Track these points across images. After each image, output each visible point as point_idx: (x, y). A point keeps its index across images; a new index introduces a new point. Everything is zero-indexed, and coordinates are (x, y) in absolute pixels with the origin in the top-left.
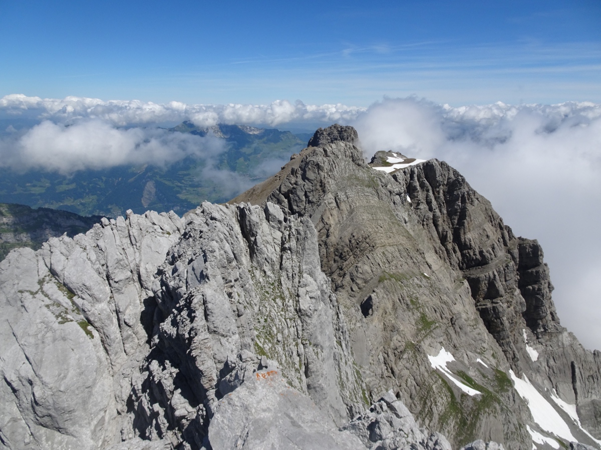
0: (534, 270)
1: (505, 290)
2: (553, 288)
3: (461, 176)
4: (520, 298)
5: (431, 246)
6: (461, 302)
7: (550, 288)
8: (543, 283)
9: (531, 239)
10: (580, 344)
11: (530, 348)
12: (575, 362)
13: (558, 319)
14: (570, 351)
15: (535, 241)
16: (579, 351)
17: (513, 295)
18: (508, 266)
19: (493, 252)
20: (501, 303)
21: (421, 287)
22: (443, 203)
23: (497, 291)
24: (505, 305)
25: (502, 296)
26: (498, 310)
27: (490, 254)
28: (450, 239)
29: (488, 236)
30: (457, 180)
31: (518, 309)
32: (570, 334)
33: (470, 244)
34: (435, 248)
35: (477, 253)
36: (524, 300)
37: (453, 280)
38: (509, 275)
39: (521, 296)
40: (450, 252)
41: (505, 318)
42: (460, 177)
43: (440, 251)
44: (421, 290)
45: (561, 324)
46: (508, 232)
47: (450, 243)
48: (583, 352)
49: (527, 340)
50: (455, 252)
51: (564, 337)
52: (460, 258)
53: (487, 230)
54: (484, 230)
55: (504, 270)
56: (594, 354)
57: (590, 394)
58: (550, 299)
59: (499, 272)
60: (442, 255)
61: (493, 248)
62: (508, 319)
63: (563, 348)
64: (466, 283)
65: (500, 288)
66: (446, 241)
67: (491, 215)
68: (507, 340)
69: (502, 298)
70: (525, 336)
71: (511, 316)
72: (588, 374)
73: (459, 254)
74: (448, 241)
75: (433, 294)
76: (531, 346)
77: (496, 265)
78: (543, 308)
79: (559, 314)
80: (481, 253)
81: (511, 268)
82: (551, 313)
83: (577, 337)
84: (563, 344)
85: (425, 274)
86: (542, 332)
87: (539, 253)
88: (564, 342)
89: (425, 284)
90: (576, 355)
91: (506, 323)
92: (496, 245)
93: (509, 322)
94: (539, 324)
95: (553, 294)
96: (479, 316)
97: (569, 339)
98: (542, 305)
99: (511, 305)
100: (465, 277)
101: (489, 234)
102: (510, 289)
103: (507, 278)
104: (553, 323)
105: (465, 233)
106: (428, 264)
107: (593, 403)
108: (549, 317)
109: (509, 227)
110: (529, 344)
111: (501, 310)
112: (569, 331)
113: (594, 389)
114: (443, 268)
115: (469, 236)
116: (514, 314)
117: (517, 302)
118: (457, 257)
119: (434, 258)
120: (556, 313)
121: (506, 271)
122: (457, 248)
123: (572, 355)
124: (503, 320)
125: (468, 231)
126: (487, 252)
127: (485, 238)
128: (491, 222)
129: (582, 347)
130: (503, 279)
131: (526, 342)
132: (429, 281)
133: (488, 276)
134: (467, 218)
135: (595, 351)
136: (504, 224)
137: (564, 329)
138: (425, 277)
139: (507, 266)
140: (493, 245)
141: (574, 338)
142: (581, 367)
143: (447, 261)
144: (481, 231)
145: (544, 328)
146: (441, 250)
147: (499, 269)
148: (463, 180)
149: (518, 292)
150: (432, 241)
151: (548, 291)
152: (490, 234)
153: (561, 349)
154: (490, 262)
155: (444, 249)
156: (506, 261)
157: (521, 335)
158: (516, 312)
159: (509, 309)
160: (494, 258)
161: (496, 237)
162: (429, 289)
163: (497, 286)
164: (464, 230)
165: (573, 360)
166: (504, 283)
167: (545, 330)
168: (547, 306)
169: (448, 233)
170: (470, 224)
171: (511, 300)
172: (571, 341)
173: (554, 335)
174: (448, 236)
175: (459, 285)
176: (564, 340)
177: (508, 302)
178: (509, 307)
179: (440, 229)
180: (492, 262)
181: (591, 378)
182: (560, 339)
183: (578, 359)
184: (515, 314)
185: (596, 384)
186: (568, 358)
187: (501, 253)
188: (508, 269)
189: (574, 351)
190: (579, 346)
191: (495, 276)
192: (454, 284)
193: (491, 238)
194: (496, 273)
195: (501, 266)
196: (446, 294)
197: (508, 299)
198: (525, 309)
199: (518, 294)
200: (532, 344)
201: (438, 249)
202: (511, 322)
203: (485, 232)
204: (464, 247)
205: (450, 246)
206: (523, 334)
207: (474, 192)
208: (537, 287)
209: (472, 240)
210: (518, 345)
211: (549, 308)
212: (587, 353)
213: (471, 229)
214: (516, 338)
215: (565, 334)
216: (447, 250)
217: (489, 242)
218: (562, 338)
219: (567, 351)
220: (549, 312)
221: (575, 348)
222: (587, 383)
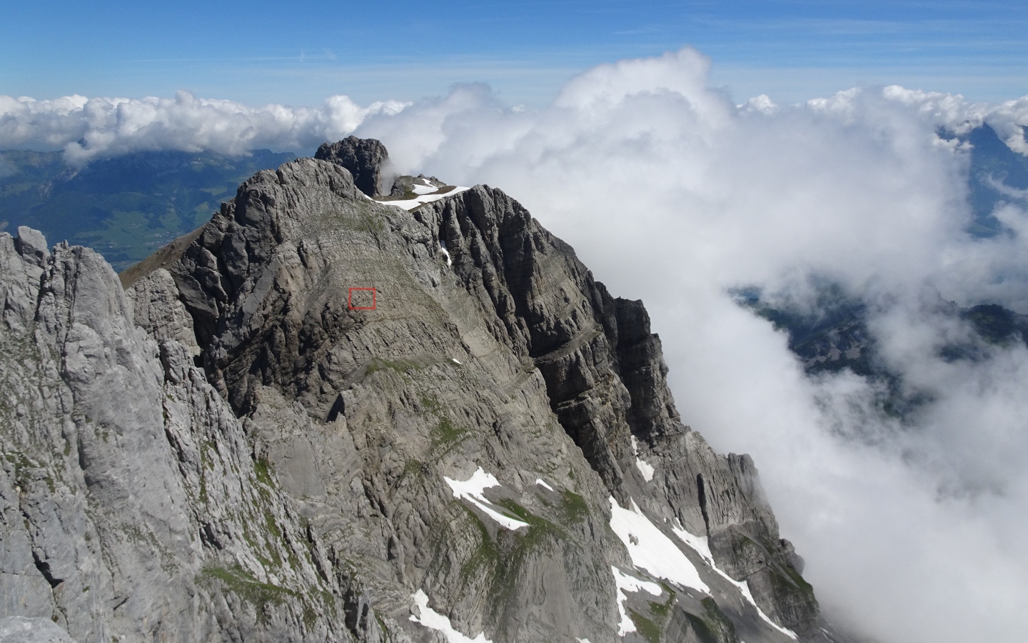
0: (639, 346)
1: (596, 378)
2: (667, 369)
3: (524, 210)
4: (622, 389)
5: (481, 321)
6: (524, 401)
7: (664, 371)
8: (652, 363)
9: (634, 299)
10: (709, 448)
11: (643, 462)
12: (703, 474)
13: (678, 414)
14: (695, 460)
15: (639, 302)
16: (709, 458)
17: (608, 384)
18: (597, 341)
19: (576, 322)
20: (590, 398)
21: (445, 379)
22: (500, 253)
23: (584, 380)
24: (597, 401)
25: (591, 388)
26: (586, 409)
27: (571, 326)
28: (512, 308)
29: (566, 300)
30: (518, 215)
31: (618, 406)
32: (696, 435)
33: (542, 313)
34: (487, 322)
35: (552, 325)
36: (627, 391)
37: (513, 368)
38: (599, 354)
39: (623, 386)
40: (514, 327)
41: (597, 421)
42: (521, 212)
43: (497, 328)
44: (444, 384)
45: (682, 422)
46: (601, 292)
47: (512, 313)
48: (713, 459)
49: (637, 451)
50: (521, 327)
51: (687, 440)
52: (529, 336)
53: (565, 290)
54: (562, 290)
55: (592, 348)
56: (729, 460)
57: (725, 518)
58: (664, 386)
59: (584, 352)
60: (499, 334)
61: (574, 316)
62: (603, 421)
63: (686, 456)
64: (538, 373)
65: (587, 375)
66: (505, 313)
67: (574, 267)
68: (604, 453)
69: (591, 390)
70: (634, 445)
71: (608, 416)
72: (721, 489)
73: (526, 330)
74: (508, 311)
75: (465, 389)
76: (643, 459)
77: (580, 341)
78: (655, 400)
79: (679, 408)
80: (558, 323)
81: (601, 344)
82: (668, 407)
83: (705, 439)
84: (686, 450)
85: (455, 360)
86: (657, 436)
87: (644, 319)
88: (688, 448)
89: (451, 375)
90: (704, 464)
91: (601, 428)
92: (578, 312)
93: (606, 426)
94: (652, 425)
95: (670, 379)
96: (557, 422)
97: (694, 442)
98: (654, 396)
99: (606, 400)
100: (538, 365)
101: (568, 295)
102: (603, 376)
103: (597, 360)
104: (670, 421)
105: (533, 297)
106: (463, 346)
107: (731, 531)
108: (665, 413)
109: (602, 284)
110: (641, 457)
111: (590, 408)
112: (693, 431)
113: (731, 509)
114: (497, 352)
115: (539, 301)
116: (613, 414)
117: (617, 396)
118: (523, 335)
119: (484, 337)
120: (674, 407)
121: (594, 349)
122: (524, 322)
123: (698, 465)
124: (594, 423)
125: (537, 292)
126: (566, 323)
127: (563, 303)
128: (575, 278)
129: (712, 451)
130: (592, 363)
131: (636, 454)
132: (459, 370)
133: (568, 359)
134: (534, 273)
135: (729, 456)
136: (595, 280)
137: (687, 429)
138: (453, 364)
139: (595, 341)
140: (575, 311)
141: (702, 440)
142: (712, 480)
143: (509, 341)
144: (557, 292)
145: (659, 430)
146: (498, 325)
147: (585, 347)
148: (527, 215)
149: (616, 380)
150: (483, 312)
151: (659, 374)
152: (571, 295)
153: (684, 458)
154: (572, 337)
155: (503, 323)
156: (594, 333)
157: (629, 444)
158: (616, 410)
159: (605, 406)
160: (577, 332)
161: (580, 300)
162: (459, 382)
163: (582, 372)
164: (532, 293)
165: (700, 471)
166: (593, 367)
167: (661, 434)
168: (661, 397)
169: (508, 298)
170: (540, 282)
171: (606, 392)
172: (696, 444)
173: (673, 439)
174: (509, 303)
175: (524, 376)
176: (687, 443)
177: (601, 396)
178: (603, 403)
179: (496, 293)
180: (574, 338)
181: (725, 495)
182: (682, 443)
183: (707, 469)
184: (615, 413)
185: (732, 502)
186: (693, 470)
187: (587, 323)
188: (596, 346)
189: (701, 458)
190: (709, 451)
191: (578, 357)
192: (516, 375)
193: (571, 301)
194: (580, 353)
195: (587, 343)
196: (490, 387)
197: (601, 391)
198: (629, 405)
199: (619, 383)
200: (645, 455)
201: (492, 324)
202: (608, 425)
203: (563, 293)
204: (532, 317)
205: (512, 319)
206: (631, 442)
207: (548, 234)
208: (644, 370)
209: (544, 306)
210: (624, 461)
211: (664, 399)
212: (719, 458)
213: (543, 290)
214: (619, 449)
215: (689, 435)
216: (507, 324)
217: (568, 309)
218: (685, 442)
219: (692, 460)
220: (663, 405)
221: (702, 454)
222: (721, 502)
